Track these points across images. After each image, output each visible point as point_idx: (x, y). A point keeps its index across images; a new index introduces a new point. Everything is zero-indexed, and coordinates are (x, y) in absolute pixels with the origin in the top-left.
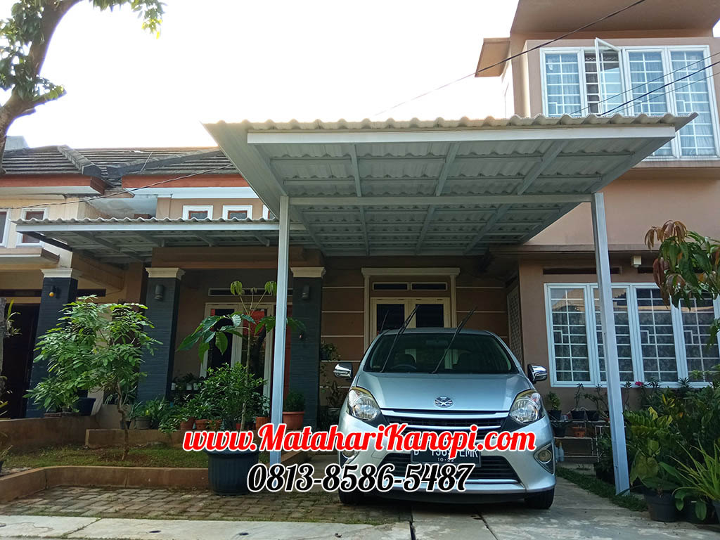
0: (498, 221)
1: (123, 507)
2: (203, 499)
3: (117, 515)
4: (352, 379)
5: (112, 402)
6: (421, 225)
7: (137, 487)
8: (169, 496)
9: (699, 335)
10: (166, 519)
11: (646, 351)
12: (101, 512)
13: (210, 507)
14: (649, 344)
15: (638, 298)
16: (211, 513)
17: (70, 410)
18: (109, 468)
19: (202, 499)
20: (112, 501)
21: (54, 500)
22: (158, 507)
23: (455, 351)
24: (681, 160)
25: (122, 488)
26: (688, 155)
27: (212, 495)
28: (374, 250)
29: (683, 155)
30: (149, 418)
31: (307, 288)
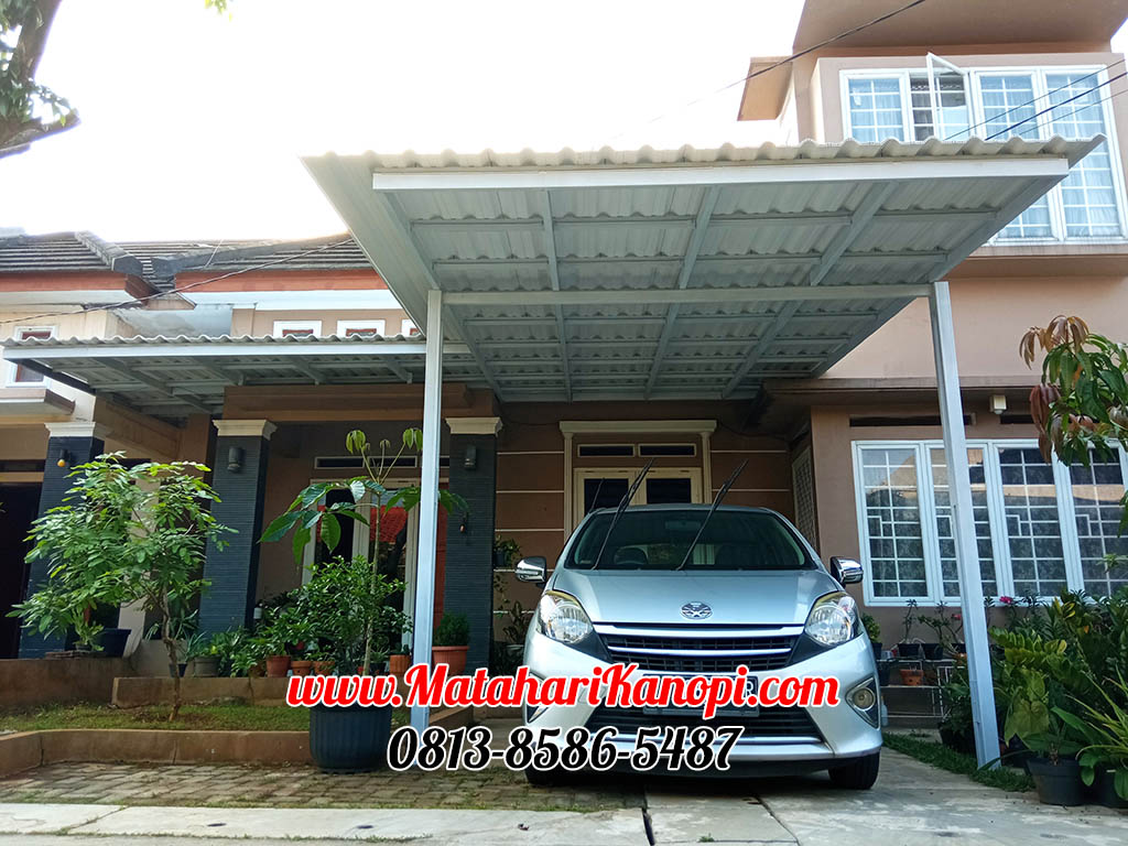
0: (778, 337)
1: (167, 790)
2: (301, 778)
3: (155, 801)
4: (545, 583)
5: (158, 636)
6: (656, 344)
7: (193, 762)
8: (245, 774)
9: (1100, 522)
10: (236, 807)
11: (1016, 548)
12: (128, 798)
13: (311, 789)
14: (1021, 536)
15: (1001, 462)
16: (311, 798)
17: (89, 647)
18: (146, 732)
19: (297, 780)
20: (148, 782)
21: (53, 781)
22: (224, 789)
23: (709, 547)
24: (1067, 243)
25: (168, 765)
26: (1077, 236)
27: (315, 773)
28: (580, 391)
29: (1070, 235)
30: (216, 660)
31: (472, 452)
